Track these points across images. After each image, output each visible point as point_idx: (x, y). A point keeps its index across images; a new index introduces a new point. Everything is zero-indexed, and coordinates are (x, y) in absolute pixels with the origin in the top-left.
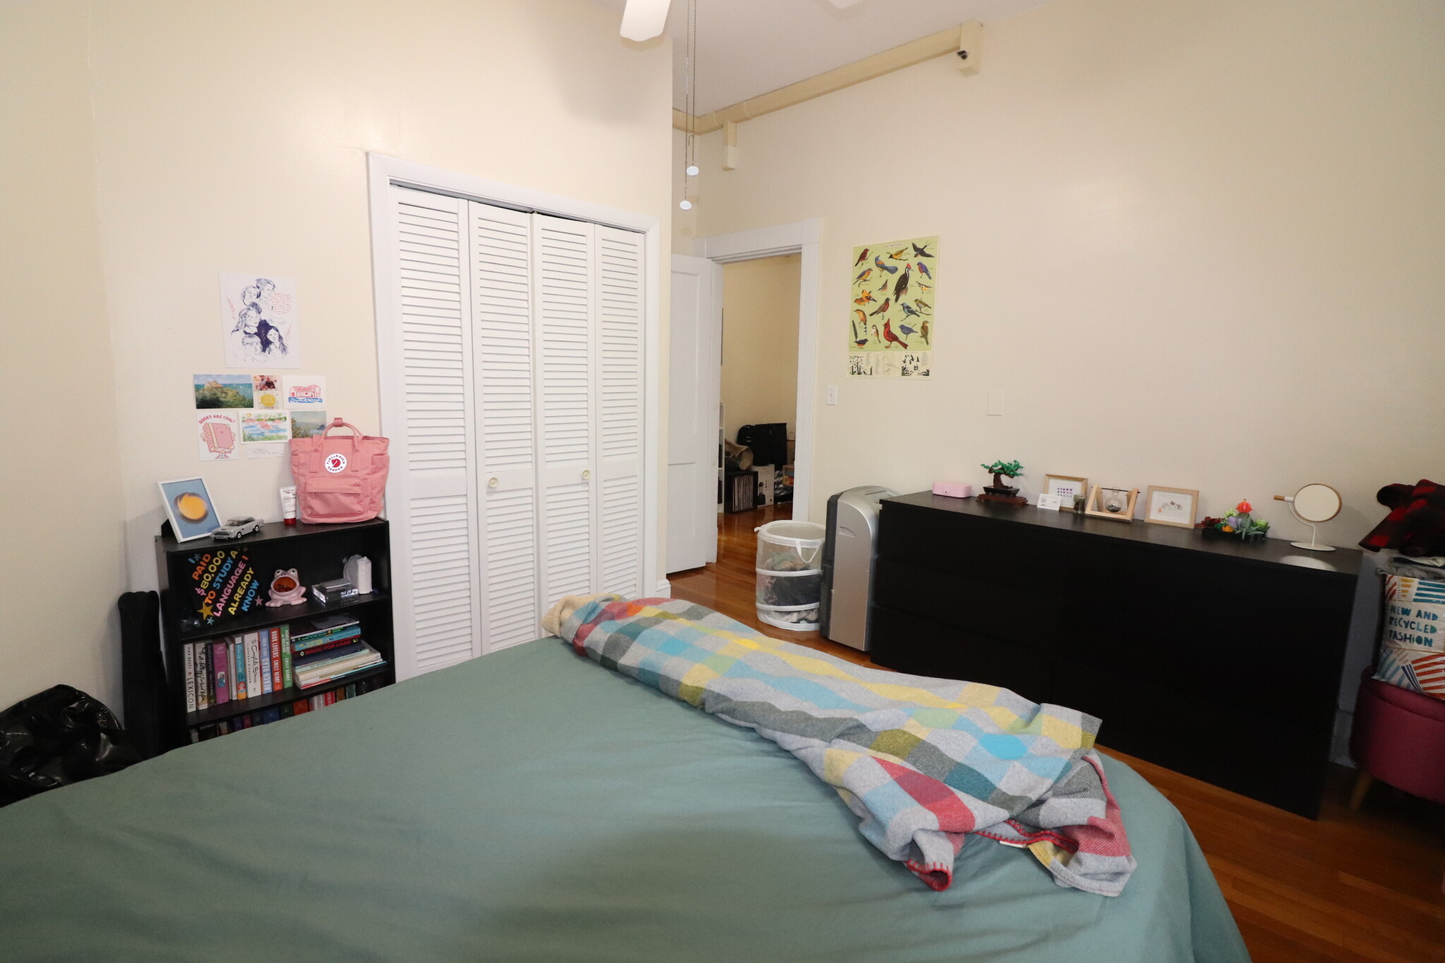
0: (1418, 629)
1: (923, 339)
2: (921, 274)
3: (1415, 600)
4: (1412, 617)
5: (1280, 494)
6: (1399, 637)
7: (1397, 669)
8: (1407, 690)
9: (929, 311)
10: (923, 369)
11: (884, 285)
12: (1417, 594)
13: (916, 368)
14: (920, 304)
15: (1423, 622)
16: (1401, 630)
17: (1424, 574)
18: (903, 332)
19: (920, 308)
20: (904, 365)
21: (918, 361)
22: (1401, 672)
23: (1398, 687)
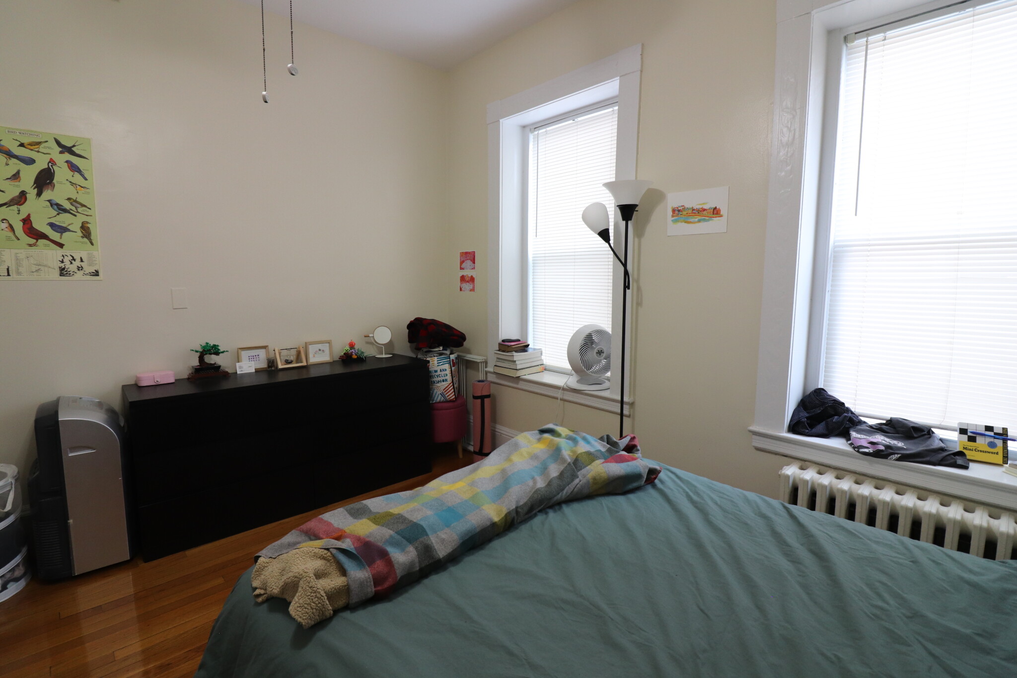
0: (442, 377)
1: (85, 240)
2: (72, 173)
3: (438, 366)
4: (439, 373)
5: (366, 334)
6: (436, 382)
7: (439, 395)
8: (443, 402)
9: (89, 212)
10: (89, 269)
11: (14, 175)
12: (438, 363)
13: (80, 268)
14: (74, 203)
15: (443, 373)
16: (436, 379)
17: (437, 355)
18: (53, 230)
19: (76, 208)
20: (62, 265)
21: (82, 261)
22: (440, 395)
23: (440, 402)
